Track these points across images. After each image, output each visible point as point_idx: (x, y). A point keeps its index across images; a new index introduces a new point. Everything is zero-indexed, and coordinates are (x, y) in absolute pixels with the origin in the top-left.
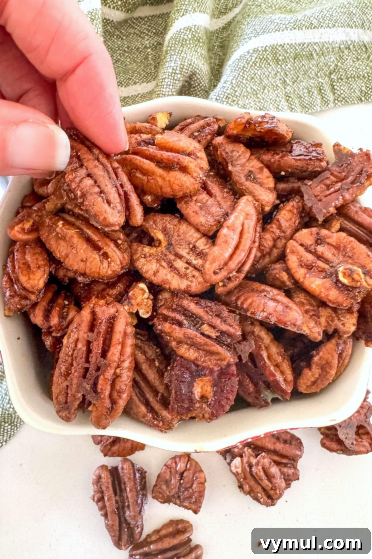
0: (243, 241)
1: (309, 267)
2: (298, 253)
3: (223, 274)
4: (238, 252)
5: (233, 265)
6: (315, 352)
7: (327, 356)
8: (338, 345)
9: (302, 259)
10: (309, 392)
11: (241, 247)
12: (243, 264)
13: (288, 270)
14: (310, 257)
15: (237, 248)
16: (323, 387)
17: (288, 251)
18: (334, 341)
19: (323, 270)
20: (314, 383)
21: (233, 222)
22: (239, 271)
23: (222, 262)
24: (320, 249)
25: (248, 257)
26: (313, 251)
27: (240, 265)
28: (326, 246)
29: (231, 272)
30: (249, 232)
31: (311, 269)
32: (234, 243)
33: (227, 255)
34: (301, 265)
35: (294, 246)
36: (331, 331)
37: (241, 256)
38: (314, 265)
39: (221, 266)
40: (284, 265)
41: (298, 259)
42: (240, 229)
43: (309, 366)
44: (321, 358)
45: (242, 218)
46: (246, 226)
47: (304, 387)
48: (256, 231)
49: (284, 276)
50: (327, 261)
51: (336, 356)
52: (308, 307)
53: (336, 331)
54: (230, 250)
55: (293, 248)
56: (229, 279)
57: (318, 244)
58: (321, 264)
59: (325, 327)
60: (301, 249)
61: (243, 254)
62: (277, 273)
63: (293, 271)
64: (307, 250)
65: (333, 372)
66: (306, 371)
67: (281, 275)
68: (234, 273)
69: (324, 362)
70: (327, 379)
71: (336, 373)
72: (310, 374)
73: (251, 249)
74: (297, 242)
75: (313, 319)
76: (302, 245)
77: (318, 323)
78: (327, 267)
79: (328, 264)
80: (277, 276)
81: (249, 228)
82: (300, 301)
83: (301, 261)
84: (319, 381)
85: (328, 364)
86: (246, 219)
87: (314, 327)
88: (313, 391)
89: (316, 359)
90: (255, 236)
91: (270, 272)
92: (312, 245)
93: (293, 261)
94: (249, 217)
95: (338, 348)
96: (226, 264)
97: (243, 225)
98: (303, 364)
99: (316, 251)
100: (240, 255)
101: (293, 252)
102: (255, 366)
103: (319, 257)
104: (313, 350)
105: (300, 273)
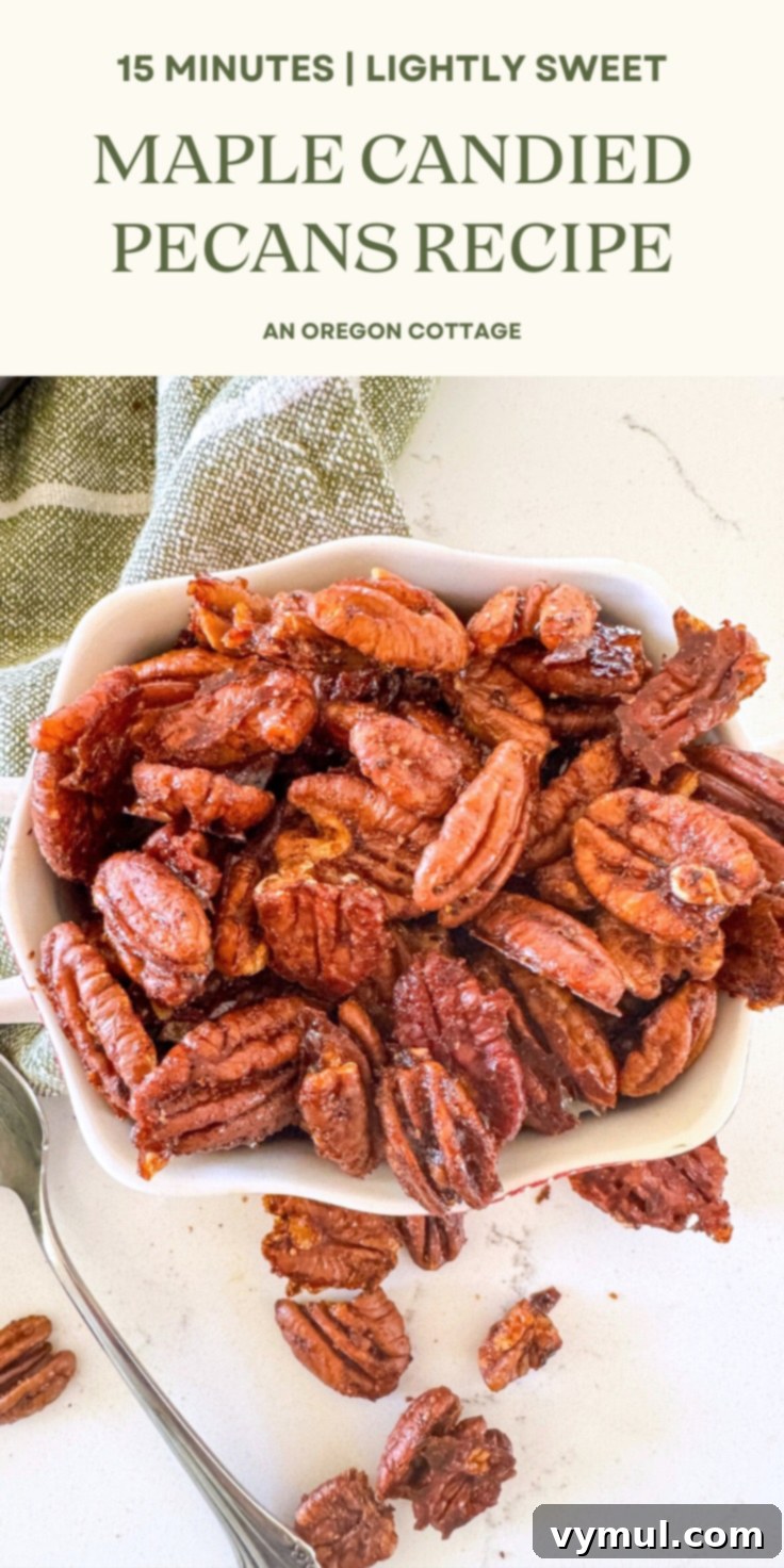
0: (494, 832)
1: (616, 869)
2: (595, 843)
3: (452, 893)
4: (484, 852)
5: (472, 876)
6: (647, 1021)
7: (671, 1026)
8: (690, 1002)
9: (603, 855)
10: (642, 1094)
11: (490, 844)
12: (494, 873)
13: (577, 878)
14: (616, 850)
15: (481, 844)
16: (667, 1082)
17: (576, 841)
18: (682, 997)
19: (643, 875)
20: (651, 1077)
21: (479, 795)
22: (484, 885)
23: (451, 872)
24: (637, 833)
25: (504, 860)
26: (625, 836)
27: (486, 876)
28: (649, 826)
29: (467, 891)
30: (507, 815)
31: (620, 873)
32: (476, 835)
33: (461, 858)
34: (601, 867)
35: (587, 831)
36: (677, 975)
37: (489, 860)
38: (625, 864)
39: (449, 879)
40: (569, 868)
41: (595, 855)
42: (489, 808)
43: (639, 1047)
44: (661, 1031)
45: (496, 786)
46: (503, 804)
47: (633, 1085)
48: (524, 810)
49: (571, 890)
50: (649, 856)
51: (689, 1026)
52: (627, 939)
53: (687, 975)
54: (468, 850)
55: (584, 834)
56: (464, 900)
57: (635, 823)
58: (638, 863)
59: (664, 969)
60: (600, 835)
61: (492, 858)
62: (554, 887)
63: (586, 880)
64: (614, 835)
65: (684, 1054)
66: (634, 1058)
67: (564, 888)
68: (475, 891)
69: (667, 1037)
70: (674, 1068)
71: (690, 1056)
72: (641, 1061)
73: (510, 847)
74: (593, 821)
75: (640, 960)
76: (602, 826)
77: (648, 966)
78: (649, 867)
79: (653, 863)
80: (558, 890)
81: (508, 807)
82: (611, 930)
83: (600, 859)
84: (659, 1074)
85: (675, 1040)
86: (504, 787)
87: (643, 975)
88: (649, 1091)
89: (651, 1031)
90: (521, 819)
91: (544, 883)
92: (620, 825)
93: (585, 860)
94: (509, 784)
95: (691, 1009)
96: (458, 874)
97: (497, 803)
98: (628, 1044)
99: (629, 837)
100: (486, 858)
101: (585, 842)
102: (547, 1049)
103: (636, 849)
104: (644, 1017)
105: (600, 883)
